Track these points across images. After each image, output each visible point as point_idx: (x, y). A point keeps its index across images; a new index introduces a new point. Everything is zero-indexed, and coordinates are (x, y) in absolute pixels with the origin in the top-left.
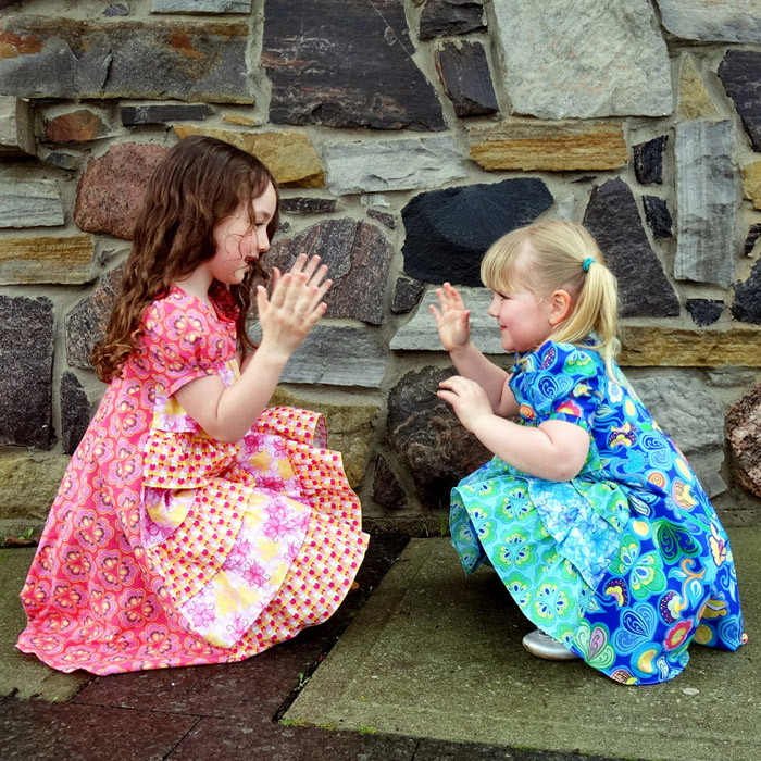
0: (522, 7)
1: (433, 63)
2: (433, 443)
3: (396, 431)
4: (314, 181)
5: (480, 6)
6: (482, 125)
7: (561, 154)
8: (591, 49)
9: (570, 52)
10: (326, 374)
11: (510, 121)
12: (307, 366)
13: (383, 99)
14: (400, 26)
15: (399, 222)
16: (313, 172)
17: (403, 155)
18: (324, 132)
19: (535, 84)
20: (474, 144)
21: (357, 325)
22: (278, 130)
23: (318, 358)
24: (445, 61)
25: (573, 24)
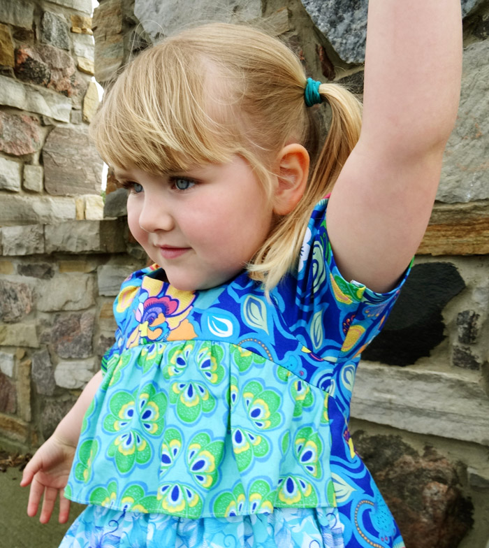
7: (471, 238)
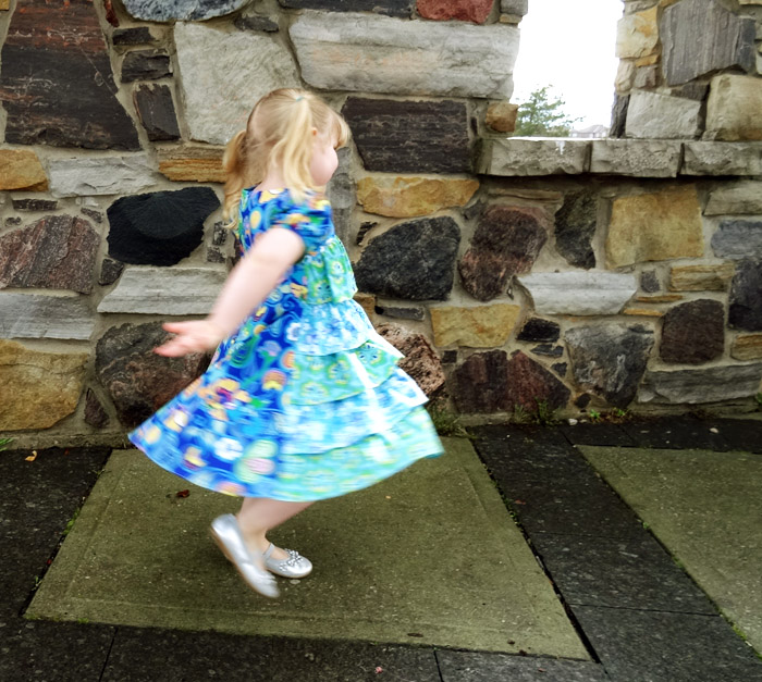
0: (199, 60)
1: (131, 100)
2: (130, 381)
3: (102, 372)
4: (40, 187)
5: (168, 58)
6: (168, 147)
8: (249, 94)
9: (234, 95)
10: (50, 330)
11: (189, 144)
12: (34, 325)
13: (93, 126)
14: (107, 71)
15: (105, 217)
16: (39, 181)
17: (108, 169)
18: (48, 149)
19: (208, 119)
20: (162, 161)
21: (72, 294)
22: (12, 148)
23: (43, 320)
24: (140, 99)
25: (236, 75)
